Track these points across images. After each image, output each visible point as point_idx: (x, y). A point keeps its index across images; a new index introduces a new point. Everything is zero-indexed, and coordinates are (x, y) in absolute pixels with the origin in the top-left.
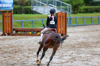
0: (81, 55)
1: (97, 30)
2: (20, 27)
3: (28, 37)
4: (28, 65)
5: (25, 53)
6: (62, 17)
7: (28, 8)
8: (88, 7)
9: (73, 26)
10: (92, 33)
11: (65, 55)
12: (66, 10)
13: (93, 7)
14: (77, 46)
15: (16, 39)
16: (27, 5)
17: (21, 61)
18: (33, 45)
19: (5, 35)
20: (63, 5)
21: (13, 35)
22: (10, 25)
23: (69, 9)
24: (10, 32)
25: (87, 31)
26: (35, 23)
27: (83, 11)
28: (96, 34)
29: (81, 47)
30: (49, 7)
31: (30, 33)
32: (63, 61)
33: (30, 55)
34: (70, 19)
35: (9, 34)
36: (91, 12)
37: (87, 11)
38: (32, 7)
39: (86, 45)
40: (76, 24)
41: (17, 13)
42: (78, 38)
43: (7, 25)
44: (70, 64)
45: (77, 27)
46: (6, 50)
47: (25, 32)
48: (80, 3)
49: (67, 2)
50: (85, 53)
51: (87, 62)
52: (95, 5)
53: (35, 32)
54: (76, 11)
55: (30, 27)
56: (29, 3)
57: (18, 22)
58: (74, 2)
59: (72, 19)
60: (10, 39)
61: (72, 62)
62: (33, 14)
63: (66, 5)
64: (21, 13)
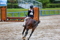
0: (48, 33)
1: (57, 18)
2: (11, 17)
3: (16, 22)
4: (16, 39)
5: (14, 32)
6: (36, 11)
7: (16, 5)
8: (52, 4)
9: (43, 16)
10: (54, 20)
11: (39, 33)
12: (39, 6)
13: (55, 4)
14: (45, 28)
15: (9, 23)
16: (15, 3)
17: (12, 37)
18: (19, 27)
19: (2, 21)
20: (37, 3)
21: (7, 21)
22: (5, 15)
23: (41, 5)
24: (5, 20)
25: (51, 19)
26: (20, 14)
27: (49, 7)
28: (57, 20)
29: (48, 29)
30: (29, 4)
31: (17, 20)
32: (37, 37)
33: (17, 34)
34: (41, 11)
35: (4, 21)
36: (54, 7)
37: (51, 7)
38: (18, 4)
39: (51, 27)
40: (44, 15)
41: (9, 8)
42: (46, 23)
43: (4, 15)
44: (41, 39)
45: (46, 16)
46: (2, 30)
47: (14, 20)
48: (47, 2)
49: (40, 1)
50: (50, 32)
51: (51, 38)
52: (56, 3)
53: (21, 20)
54: (45, 7)
55: (17, 16)
56: (17, 2)
57: (10, 14)
58: (44, 2)
59: (42, 12)
60: (5, 24)
61: (42, 38)
62: (19, 8)
63: (39, 3)
64: (12, 8)
